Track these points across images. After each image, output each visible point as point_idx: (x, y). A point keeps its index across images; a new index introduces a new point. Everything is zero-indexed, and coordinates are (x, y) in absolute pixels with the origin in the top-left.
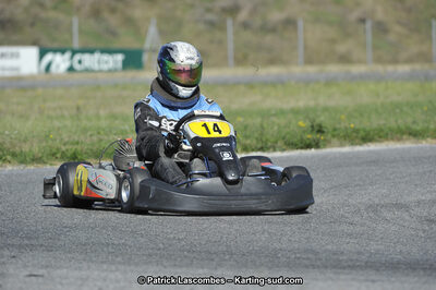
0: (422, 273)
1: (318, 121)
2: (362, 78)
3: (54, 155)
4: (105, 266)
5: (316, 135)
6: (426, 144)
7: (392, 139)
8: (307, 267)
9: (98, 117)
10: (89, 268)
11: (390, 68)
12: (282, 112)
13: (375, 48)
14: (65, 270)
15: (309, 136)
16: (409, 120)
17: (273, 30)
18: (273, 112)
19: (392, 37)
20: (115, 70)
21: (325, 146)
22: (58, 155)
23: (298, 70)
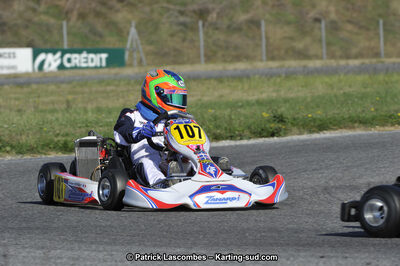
0: (372, 249)
1: (279, 112)
2: (318, 72)
3: (48, 145)
4: (94, 247)
5: (277, 124)
6: (375, 131)
7: (345, 127)
8: (271, 245)
9: (86, 111)
10: (80, 248)
11: (343, 62)
12: (248, 104)
13: (329, 44)
14: (59, 251)
15: (272, 125)
16: (359, 110)
17: (239, 29)
18: (240, 104)
19: (344, 34)
20: (101, 67)
21: (285, 134)
22: (51, 146)
23: (262, 65)
